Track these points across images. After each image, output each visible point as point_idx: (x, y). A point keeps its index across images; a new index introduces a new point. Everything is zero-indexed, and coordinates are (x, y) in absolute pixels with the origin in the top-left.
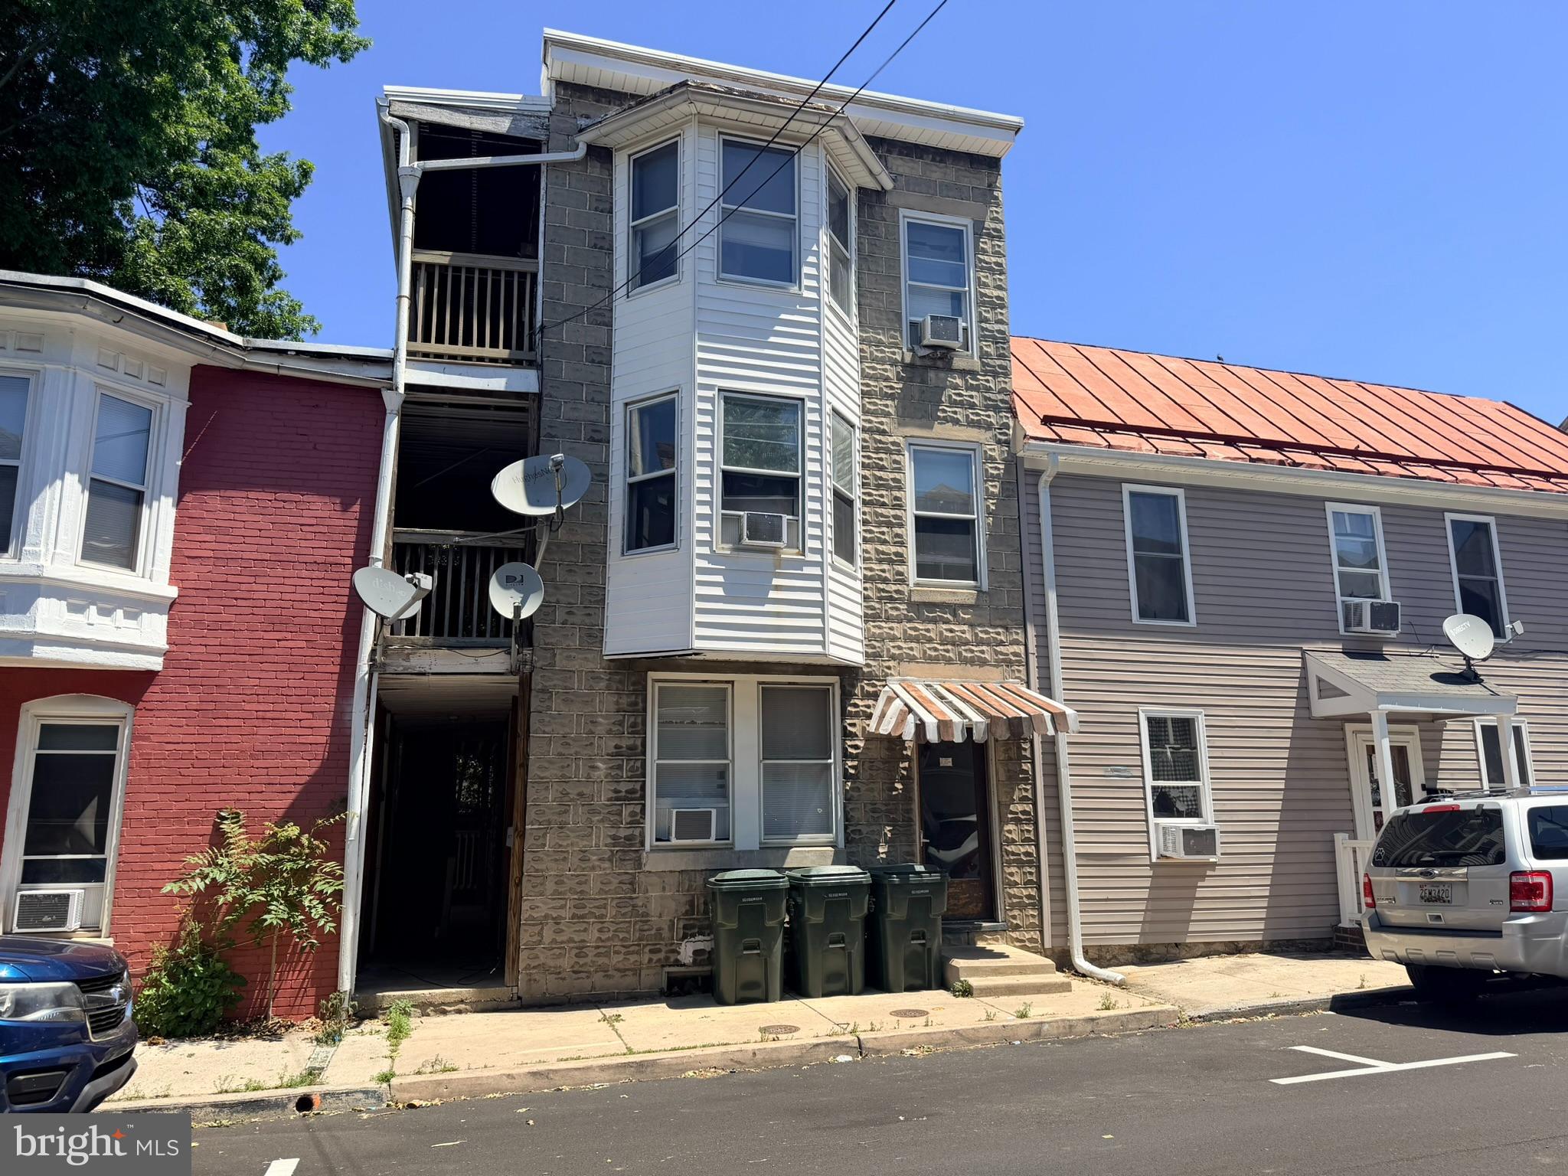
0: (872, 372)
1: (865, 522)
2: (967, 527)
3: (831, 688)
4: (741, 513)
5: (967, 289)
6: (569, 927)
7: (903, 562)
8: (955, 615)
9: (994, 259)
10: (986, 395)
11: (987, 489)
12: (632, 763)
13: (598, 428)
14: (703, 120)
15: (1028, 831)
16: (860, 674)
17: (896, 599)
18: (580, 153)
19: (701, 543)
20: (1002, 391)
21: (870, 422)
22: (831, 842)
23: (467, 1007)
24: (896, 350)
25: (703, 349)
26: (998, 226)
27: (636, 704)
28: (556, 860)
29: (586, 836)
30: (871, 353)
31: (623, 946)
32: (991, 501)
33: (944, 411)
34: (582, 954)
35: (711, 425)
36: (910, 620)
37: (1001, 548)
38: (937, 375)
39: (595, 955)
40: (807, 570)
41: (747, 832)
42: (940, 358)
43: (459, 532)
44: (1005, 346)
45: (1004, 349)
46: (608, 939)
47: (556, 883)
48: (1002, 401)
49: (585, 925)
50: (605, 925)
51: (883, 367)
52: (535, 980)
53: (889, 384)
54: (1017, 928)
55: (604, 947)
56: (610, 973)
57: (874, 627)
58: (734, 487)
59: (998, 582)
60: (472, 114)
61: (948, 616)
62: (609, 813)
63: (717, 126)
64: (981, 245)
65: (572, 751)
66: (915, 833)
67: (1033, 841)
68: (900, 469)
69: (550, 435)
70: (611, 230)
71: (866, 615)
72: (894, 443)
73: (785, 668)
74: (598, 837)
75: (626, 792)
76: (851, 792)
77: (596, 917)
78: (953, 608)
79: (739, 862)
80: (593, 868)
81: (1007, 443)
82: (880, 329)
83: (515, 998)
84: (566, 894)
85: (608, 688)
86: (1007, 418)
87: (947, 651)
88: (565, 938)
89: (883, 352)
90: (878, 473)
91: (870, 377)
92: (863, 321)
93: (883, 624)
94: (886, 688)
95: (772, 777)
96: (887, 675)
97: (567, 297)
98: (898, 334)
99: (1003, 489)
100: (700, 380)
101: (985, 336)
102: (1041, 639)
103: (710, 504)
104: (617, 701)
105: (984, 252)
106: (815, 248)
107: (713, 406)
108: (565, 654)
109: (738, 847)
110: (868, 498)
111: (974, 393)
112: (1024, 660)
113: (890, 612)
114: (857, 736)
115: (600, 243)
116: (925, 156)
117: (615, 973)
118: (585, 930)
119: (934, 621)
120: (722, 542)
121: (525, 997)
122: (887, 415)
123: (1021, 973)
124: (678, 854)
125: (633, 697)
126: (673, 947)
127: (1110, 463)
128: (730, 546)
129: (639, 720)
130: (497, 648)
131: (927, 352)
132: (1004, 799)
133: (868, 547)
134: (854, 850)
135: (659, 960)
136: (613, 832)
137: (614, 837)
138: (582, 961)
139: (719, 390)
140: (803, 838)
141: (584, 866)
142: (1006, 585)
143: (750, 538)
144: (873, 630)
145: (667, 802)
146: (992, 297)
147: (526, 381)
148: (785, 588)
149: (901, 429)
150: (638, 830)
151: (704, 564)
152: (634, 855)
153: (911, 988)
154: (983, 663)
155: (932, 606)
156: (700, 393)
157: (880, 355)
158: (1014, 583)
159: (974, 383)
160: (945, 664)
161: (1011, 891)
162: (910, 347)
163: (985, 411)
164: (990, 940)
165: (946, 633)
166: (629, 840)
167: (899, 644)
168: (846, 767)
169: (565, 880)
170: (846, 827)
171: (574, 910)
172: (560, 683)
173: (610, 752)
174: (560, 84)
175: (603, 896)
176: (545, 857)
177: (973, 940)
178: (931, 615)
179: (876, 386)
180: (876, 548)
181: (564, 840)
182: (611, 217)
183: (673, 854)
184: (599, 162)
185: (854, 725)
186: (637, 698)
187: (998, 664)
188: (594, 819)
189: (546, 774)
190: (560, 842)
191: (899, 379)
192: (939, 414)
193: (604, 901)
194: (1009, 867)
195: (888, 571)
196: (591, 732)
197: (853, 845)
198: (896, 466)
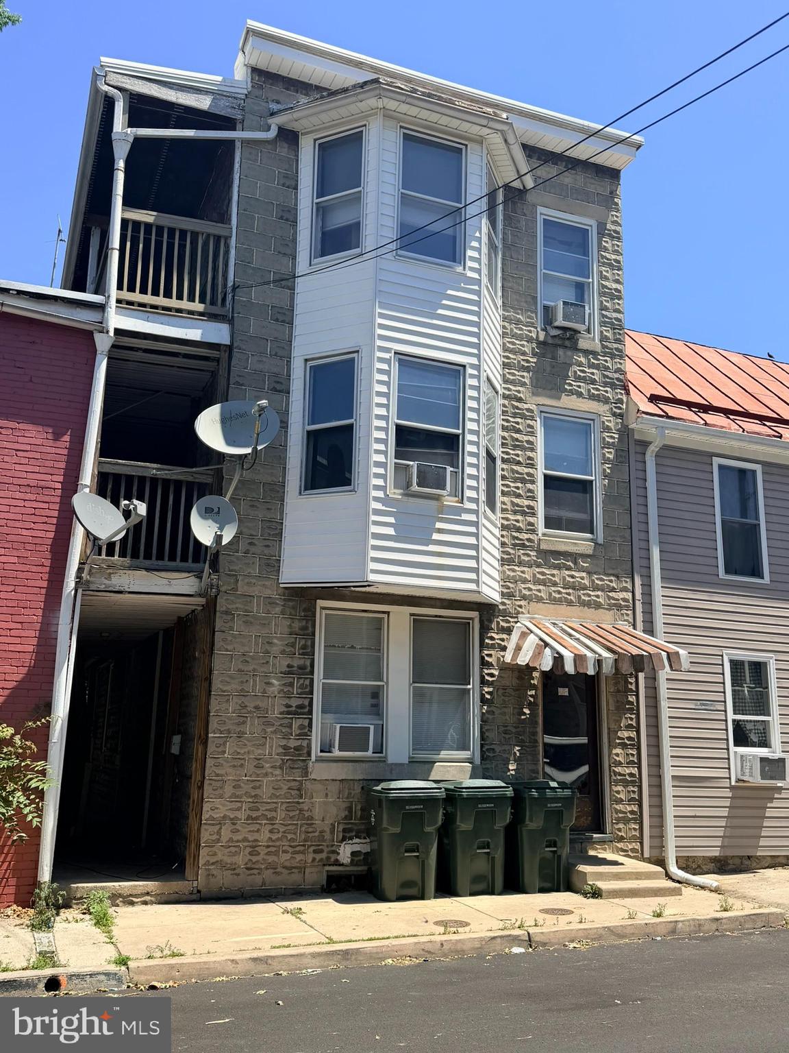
0: (511, 346)
1: (503, 477)
2: (586, 486)
4: (411, 463)
5: (591, 280)
6: (244, 828)
7: (534, 514)
8: (575, 563)
9: (614, 257)
10: (605, 373)
11: (604, 454)
12: (302, 681)
13: (280, 380)
14: (388, 115)
15: (633, 755)
16: (496, 611)
17: (528, 547)
18: (272, 133)
19: (377, 488)
20: (619, 371)
21: (509, 390)
22: (468, 759)
23: (153, 899)
24: (532, 329)
25: (382, 316)
26: (618, 229)
27: (305, 628)
28: (234, 766)
29: (260, 745)
30: (512, 330)
31: (291, 846)
32: (607, 465)
33: (571, 385)
34: (255, 853)
35: (387, 384)
36: (539, 566)
37: (614, 507)
38: (565, 353)
39: (267, 854)
40: (465, 517)
41: (399, 748)
42: (568, 339)
43: (155, 466)
44: (621, 332)
45: (620, 334)
46: (278, 839)
47: (234, 787)
48: (618, 379)
49: (258, 826)
50: (275, 826)
51: (522, 343)
52: (213, 875)
53: (525, 358)
54: (621, 839)
55: (274, 846)
56: (278, 870)
57: (509, 570)
58: (406, 439)
59: (612, 536)
60: (178, 90)
61: (570, 563)
62: (281, 725)
63: (399, 121)
64: (604, 243)
65: (251, 668)
66: (539, 754)
67: (636, 763)
68: (532, 432)
69: (237, 383)
70: (295, 204)
71: (503, 559)
72: (528, 410)
73: (433, 602)
74: (271, 747)
75: (297, 707)
76: (487, 715)
77: (267, 819)
78: (574, 557)
79: (391, 773)
80: (266, 775)
81: (621, 416)
82: (520, 309)
83: (195, 891)
84: (241, 798)
85: (283, 613)
86: (621, 394)
87: (569, 594)
88: (240, 838)
89: (521, 329)
90: (515, 435)
91: (511, 351)
92: (506, 302)
93: (516, 568)
94: (519, 624)
95: (419, 698)
96: (518, 613)
97: (257, 261)
98: (534, 315)
99: (616, 456)
100: (379, 343)
101: (605, 322)
102: (646, 588)
103: (385, 453)
104: (290, 625)
105: (606, 249)
106: (477, 234)
107: (390, 367)
108: (246, 581)
109: (390, 760)
110: (506, 457)
111: (595, 371)
112: (631, 606)
113: (523, 558)
114: (493, 665)
115: (286, 215)
116: (559, 163)
117: (283, 870)
118: (258, 831)
119: (558, 567)
120: (394, 488)
121: (204, 890)
122: (523, 384)
123: (637, 879)
124: (340, 764)
125: (304, 622)
126: (334, 848)
127: (704, 438)
128: (401, 491)
129: (309, 643)
130: (189, 572)
131: (558, 332)
132: (613, 726)
133: (506, 499)
134: (488, 765)
135: (321, 860)
136: (284, 742)
138: (254, 859)
139: (395, 353)
140: (444, 754)
141: (258, 773)
142: (618, 539)
143: (419, 485)
144: (508, 573)
145: (330, 718)
146: (611, 289)
147: (219, 333)
148: (447, 531)
149: (534, 398)
150: (306, 742)
151: (379, 506)
152: (302, 765)
153: (543, 890)
154: (598, 606)
155: (557, 554)
156: (379, 354)
157: (519, 332)
158: (625, 538)
159: (596, 362)
160: (567, 605)
161: (618, 807)
162: (543, 327)
163: (604, 387)
164: (600, 849)
165: (568, 579)
166: (297, 750)
167: (530, 586)
168: (484, 692)
169: (242, 785)
170: (482, 746)
171: (248, 812)
172: (242, 607)
173: (283, 670)
174: (255, 71)
175: (274, 801)
176: (225, 763)
177: (586, 849)
178: (556, 562)
179: (515, 359)
180: (511, 501)
181: (241, 748)
182: (296, 194)
183: (335, 764)
184: (287, 143)
185: (490, 655)
186: (307, 623)
187: (610, 608)
188: (268, 730)
189: (227, 688)
190: (238, 750)
191: (534, 354)
192: (566, 387)
193: (275, 805)
194: (616, 786)
195: (522, 521)
196: (267, 652)
197: (488, 762)
198: (530, 430)
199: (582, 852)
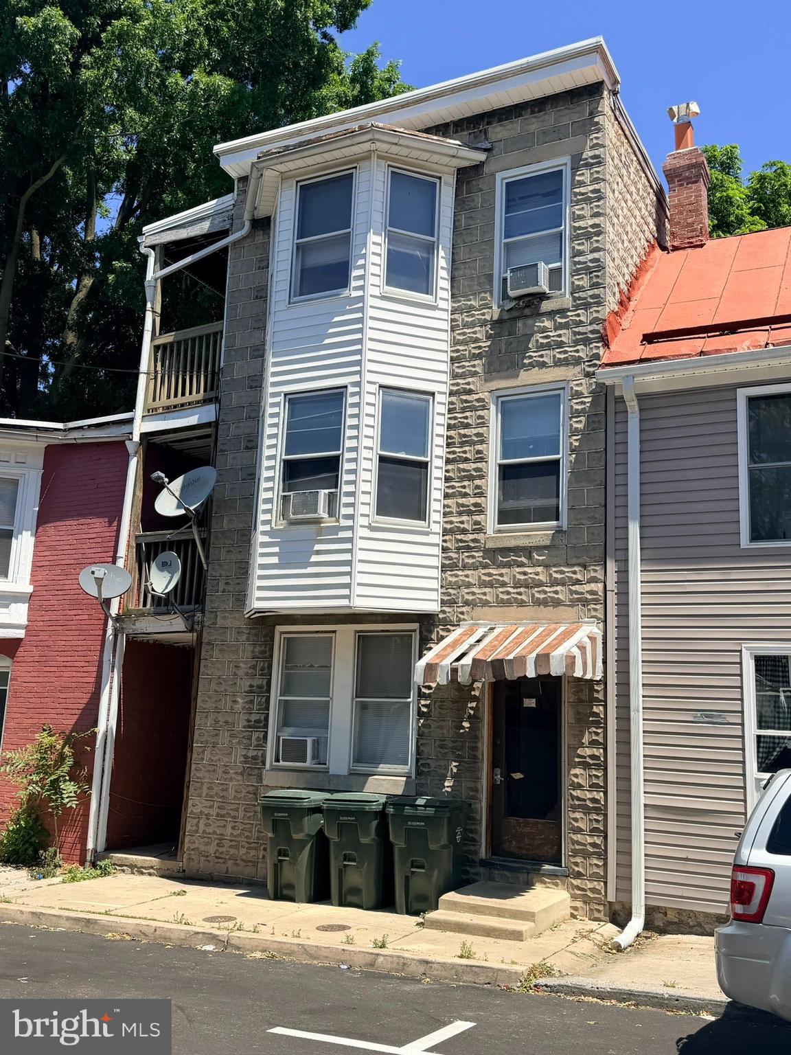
0: (462, 338)
1: (448, 479)
2: (552, 468)
4: (291, 493)
6: (214, 823)
7: (481, 512)
8: (530, 557)
9: (591, 188)
10: (577, 330)
11: (571, 426)
12: (261, 699)
14: (284, 178)
15: (597, 777)
16: (436, 620)
17: (474, 548)
18: (247, 228)
19: (264, 522)
20: (595, 321)
22: (406, 773)
23: (155, 872)
24: (486, 311)
25: (275, 364)
26: (598, 152)
27: (265, 652)
28: (209, 771)
29: (228, 754)
30: (463, 319)
31: (248, 843)
32: (576, 438)
33: (530, 357)
34: (221, 845)
35: (277, 425)
36: (485, 566)
37: (582, 484)
38: (524, 324)
39: (229, 847)
40: (342, 535)
41: (339, 757)
42: (526, 306)
44: (599, 274)
45: (598, 277)
46: (238, 835)
47: (208, 788)
48: (593, 332)
49: (224, 823)
51: (474, 330)
52: (193, 859)
53: (478, 345)
54: (579, 875)
55: (235, 841)
56: (238, 862)
57: (450, 575)
59: (578, 520)
61: (523, 559)
62: (243, 737)
63: (295, 177)
64: (578, 178)
65: (223, 689)
66: (480, 770)
68: (483, 423)
71: (443, 566)
72: (478, 400)
73: (374, 618)
74: (236, 756)
75: (255, 721)
77: (232, 817)
78: (527, 551)
80: (231, 779)
82: (472, 295)
83: (181, 870)
84: (213, 797)
85: (248, 640)
86: (598, 347)
87: (520, 594)
88: (211, 831)
89: (473, 316)
90: (462, 432)
91: (461, 343)
92: (456, 292)
93: (460, 573)
95: (361, 712)
97: (238, 343)
98: (488, 295)
99: (588, 423)
101: (578, 270)
103: (274, 489)
104: (253, 650)
105: (581, 184)
107: (280, 409)
108: (223, 615)
109: (331, 772)
110: (452, 456)
111: (562, 332)
112: (602, 599)
113: (467, 560)
115: (260, 294)
116: (523, 113)
117: (241, 863)
118: (224, 826)
119: (508, 565)
120: (279, 519)
121: (186, 872)
122: (475, 374)
124: (286, 773)
128: (286, 522)
129: (266, 665)
131: (514, 303)
132: (573, 742)
133: (450, 501)
134: (423, 781)
136: (245, 752)
138: (221, 850)
139: (285, 395)
140: (383, 767)
141: (226, 777)
142: (585, 521)
143: (295, 513)
144: (450, 579)
146: (587, 228)
147: (209, 413)
148: (326, 551)
149: (487, 385)
150: (261, 752)
151: (266, 539)
152: (258, 772)
154: (557, 603)
155: (505, 551)
156: (271, 400)
157: (471, 320)
158: (597, 518)
159: (564, 321)
160: (518, 607)
161: (575, 837)
162: (501, 302)
163: (575, 346)
164: (549, 883)
165: (519, 576)
166: (255, 760)
167: (474, 590)
168: (421, 705)
169: (214, 786)
170: (418, 761)
171: (218, 810)
172: (219, 637)
173: (246, 690)
174: (241, 180)
175: (237, 802)
176: (203, 768)
178: (505, 560)
180: (457, 502)
181: (214, 756)
183: (282, 773)
186: (265, 647)
187: (573, 603)
188: (233, 741)
189: (207, 706)
190: (212, 758)
191: (488, 337)
192: (525, 361)
193: (237, 806)
194: (574, 812)
195: (467, 522)
196: (235, 674)
197: (423, 777)
198: (481, 421)
199: (527, 884)
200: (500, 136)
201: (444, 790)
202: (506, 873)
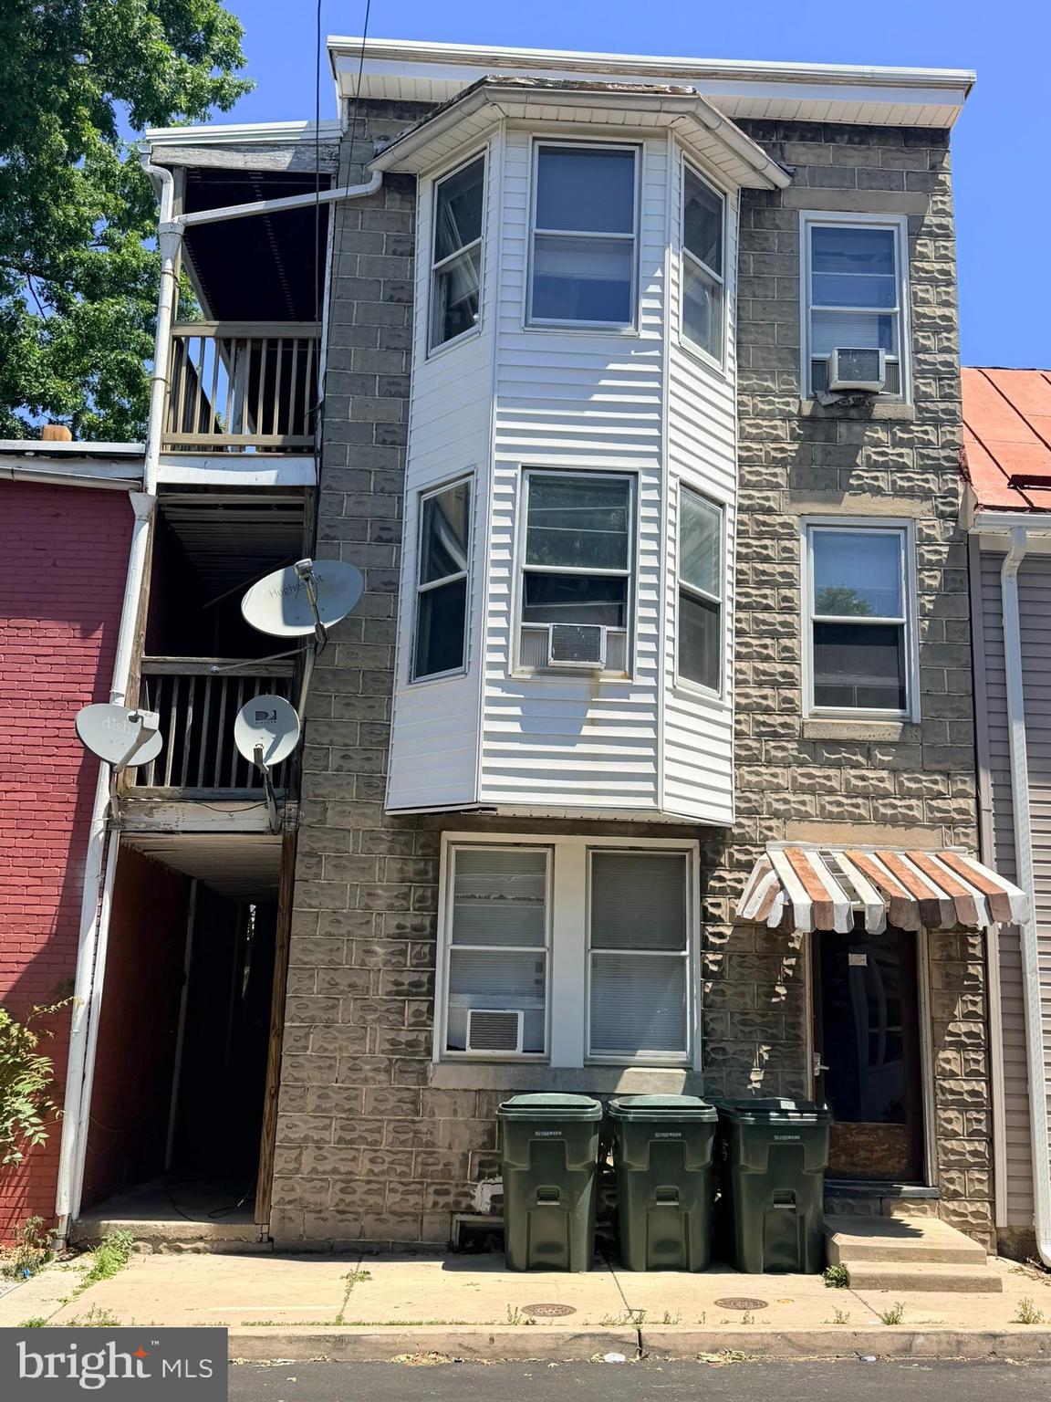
0: (754, 431)
1: (740, 633)
2: (891, 635)
3: (687, 854)
4: (547, 625)
5: (897, 309)
6: (333, 1154)
7: (793, 685)
8: (869, 756)
9: (937, 266)
10: (924, 451)
11: (922, 581)
12: (418, 948)
13: (388, 525)
14: (512, 125)
15: (976, 1061)
16: (728, 836)
17: (783, 735)
18: (375, 184)
19: (493, 666)
20: (949, 444)
21: (750, 497)
22: (684, 1063)
23: (208, 1246)
24: (791, 400)
25: (503, 417)
26: (944, 221)
27: (425, 872)
28: (320, 1068)
29: (357, 1039)
30: (755, 406)
31: (401, 1183)
32: (927, 598)
33: (859, 477)
34: (349, 1190)
35: (510, 514)
36: (802, 764)
37: (942, 663)
38: (849, 429)
39: (366, 1192)
40: (635, 698)
41: (568, 1043)
42: (853, 406)
43: (216, 660)
44: (953, 383)
45: (951, 386)
46: (382, 1173)
47: (319, 1097)
48: (947, 459)
49: (353, 1153)
50: (379, 1154)
51: (772, 423)
52: (290, 1218)
53: (779, 446)
54: (955, 1196)
55: (377, 1182)
56: (382, 1217)
57: (749, 773)
58: (539, 590)
59: (937, 711)
60: (247, 151)
61: (860, 758)
62: (387, 1011)
63: (531, 130)
64: (918, 248)
65: (344, 931)
66: (804, 1056)
67: (982, 1075)
68: (792, 559)
69: (327, 537)
70: (412, 277)
71: (738, 757)
72: (783, 525)
73: (622, 828)
74: (373, 1041)
75: (410, 984)
76: (712, 997)
77: (368, 1144)
78: (866, 747)
79: (554, 1082)
80: (366, 1080)
81: (954, 516)
82: (768, 373)
83: (265, 1239)
84: (330, 1112)
85: (390, 851)
86: (955, 481)
87: (857, 806)
88: (328, 1168)
89: (771, 403)
90: (760, 566)
91: (754, 438)
92: (744, 364)
93: (763, 770)
94: (763, 857)
95: (602, 971)
96: (766, 838)
97: (355, 365)
98: (793, 378)
99: (945, 580)
100: (497, 456)
101: (923, 371)
102: (1001, 790)
103: (506, 614)
104: (402, 869)
105: (923, 257)
106: (659, 274)
107: (515, 489)
108: (338, 809)
109: (554, 1064)
110: (744, 600)
111: (904, 451)
112: (974, 819)
113: (773, 753)
114: (722, 920)
115: (398, 295)
116: (838, 138)
117: (389, 1217)
118: (354, 1159)
119: (838, 765)
120: (522, 664)
121: (276, 1239)
122: (776, 487)
124: (475, 1068)
125: (422, 865)
126: (466, 1189)
128: (531, 668)
129: (429, 893)
130: (255, 801)
131: (835, 398)
132: (938, 1015)
133: (743, 665)
134: (715, 1075)
135: (447, 1205)
136: (392, 1035)
137: (393, 1042)
138: (348, 1198)
139: (523, 468)
140: (644, 1055)
141: (354, 1077)
142: (947, 713)
143: (556, 657)
144: (748, 777)
145: (465, 999)
146: (934, 318)
147: (301, 471)
148: (604, 723)
149: (795, 505)
150: (425, 1034)
151: (497, 692)
152: (418, 1067)
153: (773, 1269)
154: (911, 823)
155: (834, 744)
156: (498, 473)
157: (767, 408)
158: (961, 710)
159: (906, 436)
160: (853, 824)
161: (948, 1144)
162: (811, 392)
163: (922, 474)
164: (914, 1209)
165: (854, 782)
166: (411, 1047)
167: (787, 796)
168: (706, 962)
169: (331, 1093)
170: (704, 1044)
171: (340, 1133)
172: (332, 845)
173: (391, 933)
174: (355, 102)
175: (378, 1117)
176: (306, 1064)
177: (888, 1208)
178: (833, 757)
179: (761, 450)
180: (754, 667)
181: (331, 1042)
182: (412, 261)
183: (467, 1067)
184: (399, 193)
185: (718, 905)
186: (426, 865)
187: (934, 824)
188: (368, 1017)
189: (312, 958)
190: (326, 1046)
191: (795, 437)
192: (851, 481)
193: (379, 1124)
194: (945, 1110)
195: (772, 697)
196: (368, 907)
197: (714, 1068)
198: (788, 555)
199: (882, 1214)
200: (802, 160)
201: (749, 1087)
202: (850, 1201)
